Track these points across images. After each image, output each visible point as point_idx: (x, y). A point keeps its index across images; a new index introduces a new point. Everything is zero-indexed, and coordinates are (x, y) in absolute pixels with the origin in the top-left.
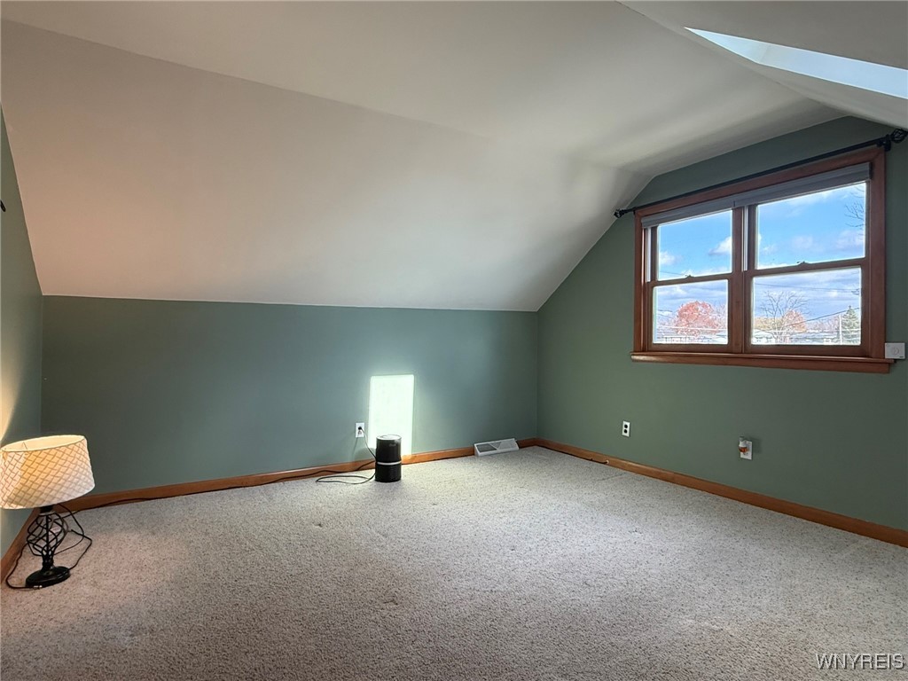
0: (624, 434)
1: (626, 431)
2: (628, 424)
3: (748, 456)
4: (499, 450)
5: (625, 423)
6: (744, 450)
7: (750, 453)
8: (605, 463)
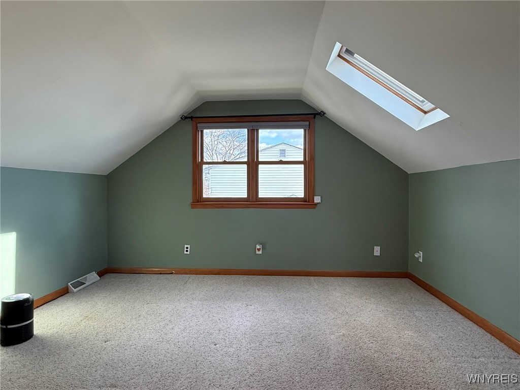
0: (185, 252)
1: (187, 251)
2: (189, 246)
3: (260, 252)
4: (87, 284)
5: (186, 246)
6: (259, 250)
7: (261, 251)
8: (172, 273)
